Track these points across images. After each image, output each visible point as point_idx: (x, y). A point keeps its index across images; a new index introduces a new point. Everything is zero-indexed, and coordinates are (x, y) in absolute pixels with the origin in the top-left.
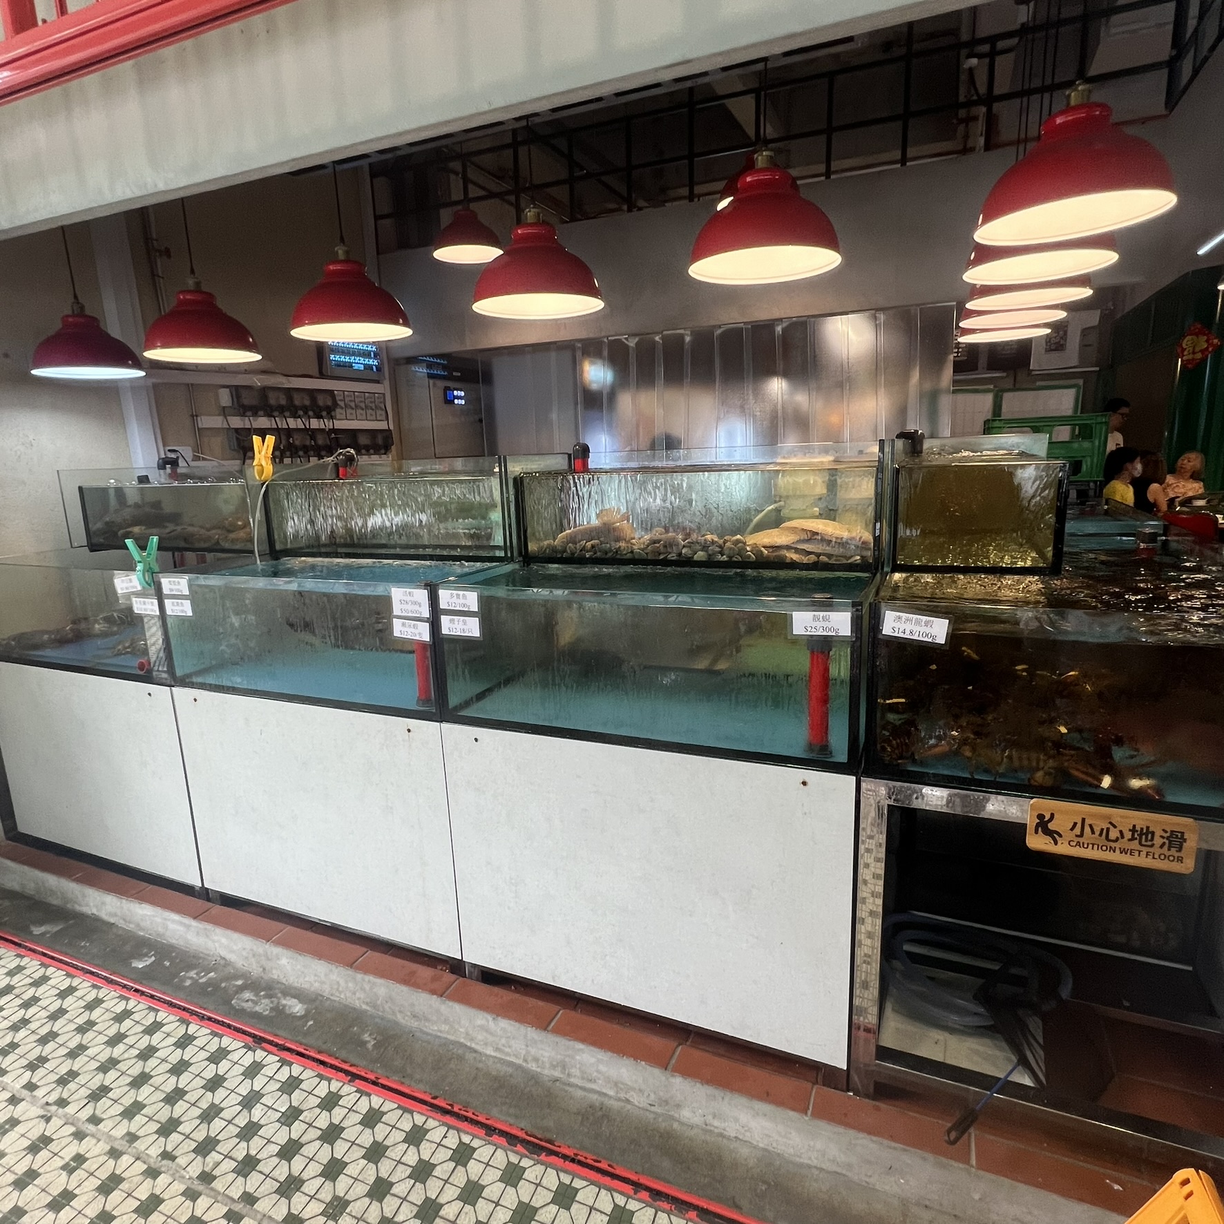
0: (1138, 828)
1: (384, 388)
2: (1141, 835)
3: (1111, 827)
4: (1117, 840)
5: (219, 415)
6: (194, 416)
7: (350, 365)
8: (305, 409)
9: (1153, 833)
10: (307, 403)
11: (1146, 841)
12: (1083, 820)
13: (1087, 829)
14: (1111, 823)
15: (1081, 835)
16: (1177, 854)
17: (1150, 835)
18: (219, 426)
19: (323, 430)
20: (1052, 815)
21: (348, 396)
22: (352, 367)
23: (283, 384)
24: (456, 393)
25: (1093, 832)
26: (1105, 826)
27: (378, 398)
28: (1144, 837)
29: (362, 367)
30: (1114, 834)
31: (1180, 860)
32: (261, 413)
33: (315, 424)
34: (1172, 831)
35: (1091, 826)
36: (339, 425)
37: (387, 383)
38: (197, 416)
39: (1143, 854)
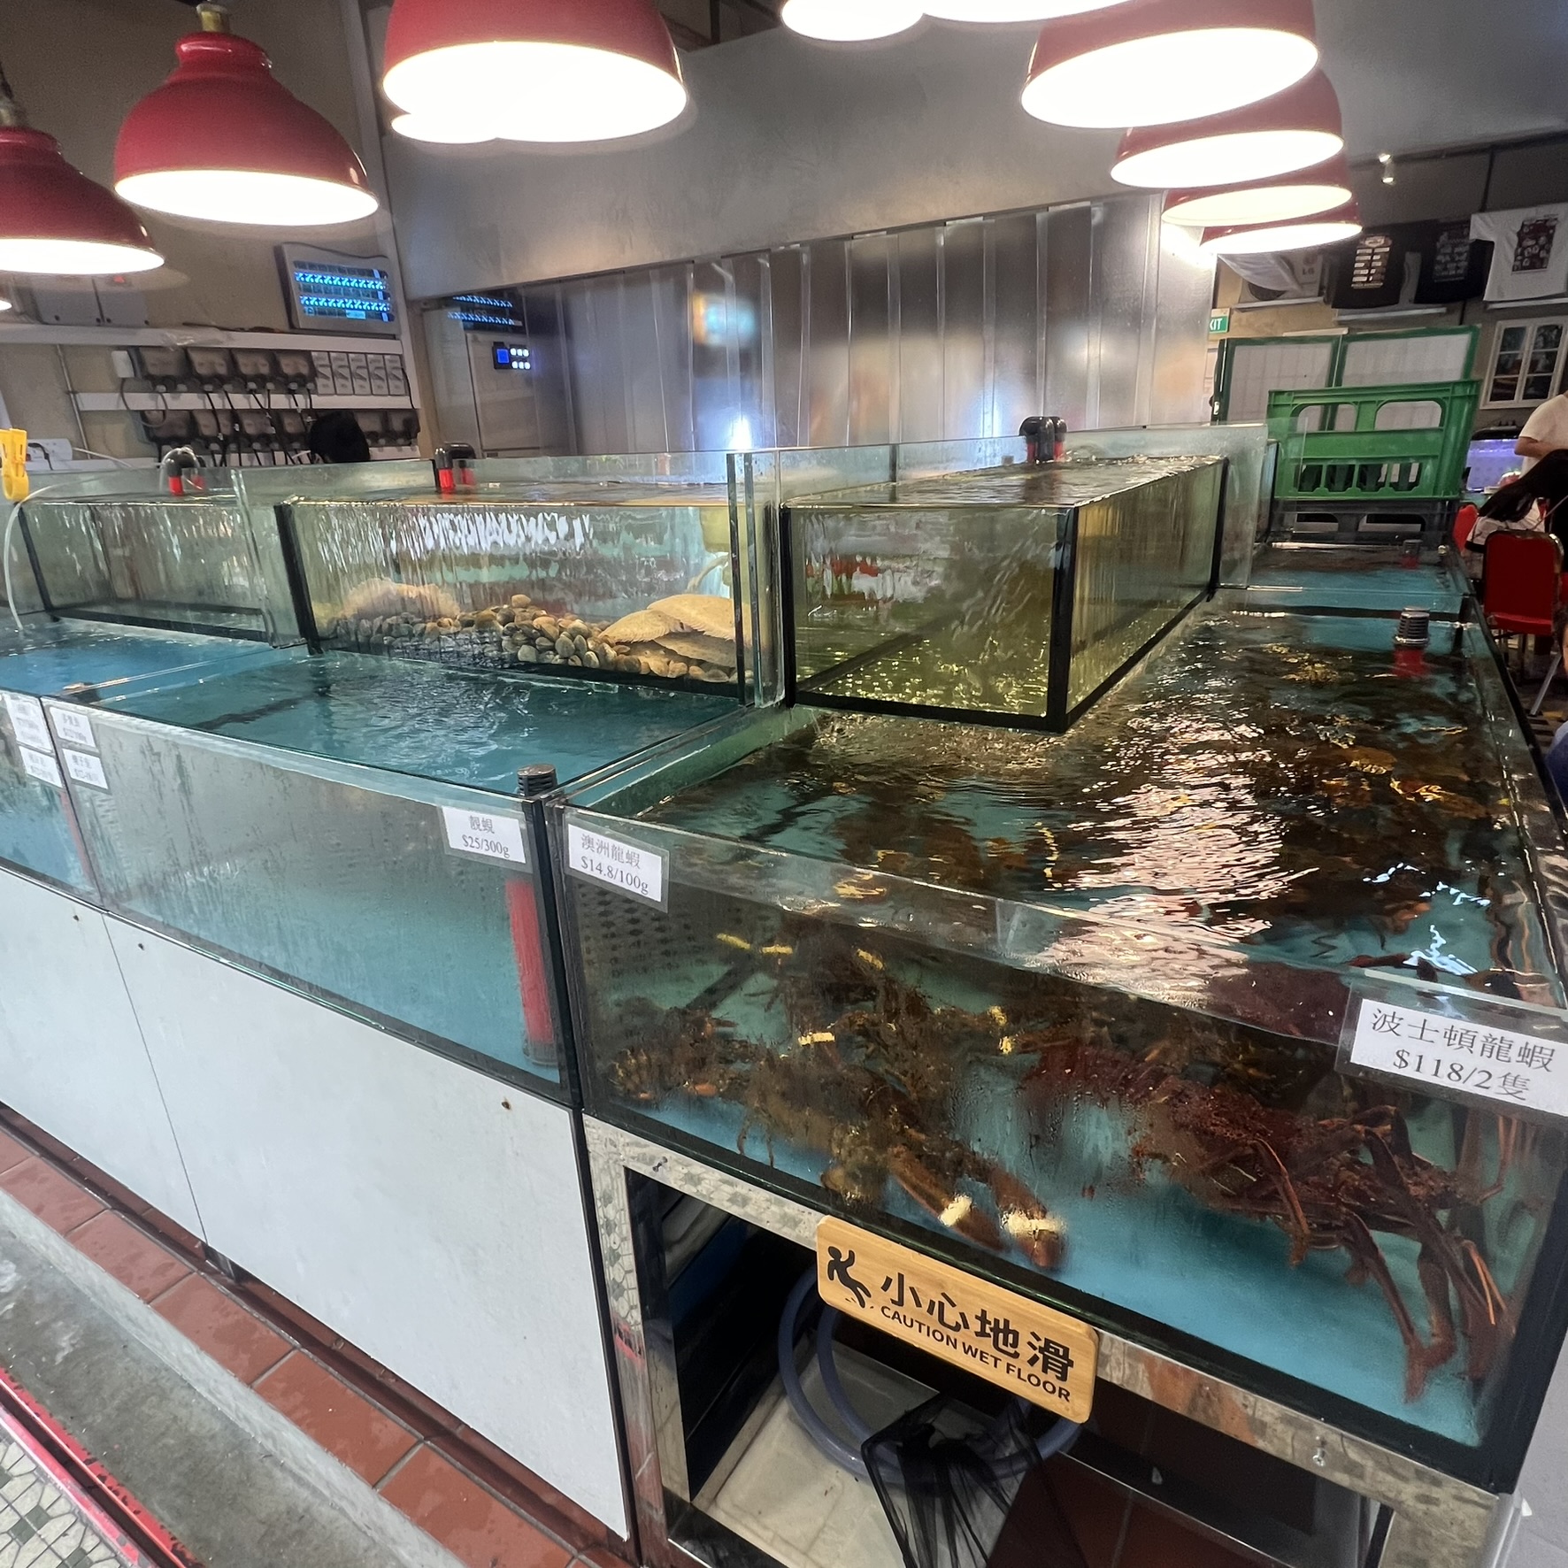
0: (990, 1317)
1: (403, 346)
2: (996, 1330)
3: (947, 1305)
4: (957, 1328)
5: (114, 392)
6: (71, 393)
7: (341, 312)
8: (261, 380)
9: (1016, 1334)
10: (265, 370)
11: (1005, 1343)
12: (901, 1277)
13: (908, 1295)
14: (944, 1295)
15: (900, 1303)
16: (1058, 1384)
17: (1011, 1336)
18: (112, 408)
19: (294, 411)
20: (852, 1255)
21: (336, 359)
22: (345, 314)
23: (219, 342)
24: (513, 352)
25: (918, 1304)
26: (938, 1298)
27: (391, 361)
28: (1001, 1335)
29: (362, 315)
30: (952, 1316)
31: (1066, 1395)
32: (181, 387)
33: (279, 401)
34: (1047, 1341)
35: (912, 1289)
36: (320, 402)
37: (406, 337)
38: (74, 393)
39: (1002, 1365)
